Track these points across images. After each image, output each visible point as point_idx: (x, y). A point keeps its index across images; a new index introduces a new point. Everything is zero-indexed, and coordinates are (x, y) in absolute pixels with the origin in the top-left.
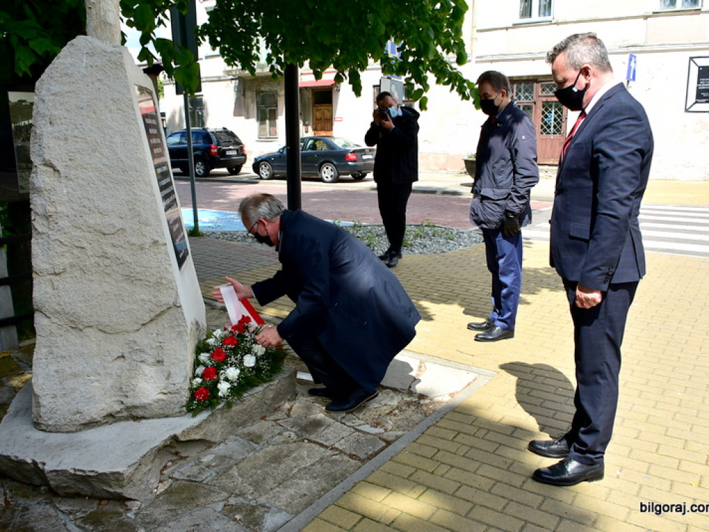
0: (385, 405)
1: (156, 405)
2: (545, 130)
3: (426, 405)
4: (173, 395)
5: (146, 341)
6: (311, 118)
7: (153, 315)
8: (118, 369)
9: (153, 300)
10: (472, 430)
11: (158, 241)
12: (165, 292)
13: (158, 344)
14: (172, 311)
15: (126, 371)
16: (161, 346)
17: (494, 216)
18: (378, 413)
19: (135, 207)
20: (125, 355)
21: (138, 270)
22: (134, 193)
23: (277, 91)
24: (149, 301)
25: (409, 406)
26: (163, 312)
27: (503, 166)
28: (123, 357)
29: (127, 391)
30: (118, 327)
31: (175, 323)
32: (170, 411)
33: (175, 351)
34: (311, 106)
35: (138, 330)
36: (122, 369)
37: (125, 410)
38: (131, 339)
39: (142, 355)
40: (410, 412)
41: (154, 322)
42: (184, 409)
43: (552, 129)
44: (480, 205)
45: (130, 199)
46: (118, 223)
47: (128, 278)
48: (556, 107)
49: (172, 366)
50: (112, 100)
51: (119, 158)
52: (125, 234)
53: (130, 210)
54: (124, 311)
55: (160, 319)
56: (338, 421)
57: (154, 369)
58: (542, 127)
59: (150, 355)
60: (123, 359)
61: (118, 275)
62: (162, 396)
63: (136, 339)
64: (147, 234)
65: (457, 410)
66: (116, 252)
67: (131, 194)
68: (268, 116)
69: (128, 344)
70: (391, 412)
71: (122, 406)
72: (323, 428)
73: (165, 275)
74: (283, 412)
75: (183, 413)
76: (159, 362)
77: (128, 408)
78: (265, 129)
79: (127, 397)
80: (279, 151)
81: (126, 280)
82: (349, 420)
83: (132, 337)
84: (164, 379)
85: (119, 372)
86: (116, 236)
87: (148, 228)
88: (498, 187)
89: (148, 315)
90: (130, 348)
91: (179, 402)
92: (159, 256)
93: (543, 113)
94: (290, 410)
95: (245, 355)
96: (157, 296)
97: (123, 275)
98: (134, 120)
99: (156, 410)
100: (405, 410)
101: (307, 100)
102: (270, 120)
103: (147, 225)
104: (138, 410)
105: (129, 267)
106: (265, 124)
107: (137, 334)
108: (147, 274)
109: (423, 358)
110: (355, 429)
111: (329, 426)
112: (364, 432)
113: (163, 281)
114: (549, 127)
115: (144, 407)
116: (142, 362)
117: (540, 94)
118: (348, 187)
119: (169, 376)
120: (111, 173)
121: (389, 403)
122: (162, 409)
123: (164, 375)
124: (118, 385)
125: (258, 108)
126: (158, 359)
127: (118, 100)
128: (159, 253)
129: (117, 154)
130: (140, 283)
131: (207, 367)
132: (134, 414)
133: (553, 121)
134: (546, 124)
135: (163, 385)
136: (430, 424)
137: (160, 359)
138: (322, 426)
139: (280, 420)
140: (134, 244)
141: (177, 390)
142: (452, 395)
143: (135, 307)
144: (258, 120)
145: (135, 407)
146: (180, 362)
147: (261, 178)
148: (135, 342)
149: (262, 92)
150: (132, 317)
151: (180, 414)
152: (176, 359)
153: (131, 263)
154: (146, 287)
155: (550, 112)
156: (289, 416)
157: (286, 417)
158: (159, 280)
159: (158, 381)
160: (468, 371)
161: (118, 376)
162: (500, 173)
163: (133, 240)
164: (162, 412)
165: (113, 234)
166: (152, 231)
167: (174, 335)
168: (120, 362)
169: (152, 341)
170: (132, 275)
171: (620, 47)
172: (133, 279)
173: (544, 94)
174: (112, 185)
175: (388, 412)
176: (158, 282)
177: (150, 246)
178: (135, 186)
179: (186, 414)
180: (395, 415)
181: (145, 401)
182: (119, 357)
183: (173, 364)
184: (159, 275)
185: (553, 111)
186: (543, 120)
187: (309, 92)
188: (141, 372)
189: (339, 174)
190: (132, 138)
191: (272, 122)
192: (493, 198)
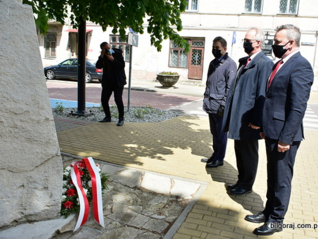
0: (161, 203)
1: (43, 213)
2: (193, 63)
3: (181, 201)
4: (54, 207)
5: (38, 176)
6: (75, 48)
7: (43, 161)
8: (20, 193)
9: (44, 152)
10: (210, 213)
11: (48, 119)
12: (51, 147)
13: (45, 178)
14: (54, 159)
15: (25, 194)
16: (46, 179)
17: (215, 107)
18: (158, 207)
19: (36, 98)
20: (24, 185)
21: (36, 135)
22: (35, 90)
23: (56, 33)
24: (41, 153)
25: (172, 203)
26: (49, 159)
27: (221, 84)
28: (23, 186)
29: (25, 206)
30: (21, 168)
31: (56, 165)
32: (51, 216)
33: (55, 181)
34: (75, 42)
35: (33, 170)
36: (22, 193)
37: (24, 217)
38: (29, 175)
39: (35, 184)
40: (174, 206)
41: (43, 165)
42: (60, 214)
43: (197, 62)
44: (209, 102)
45: (33, 94)
46: (25, 108)
47: (30, 140)
48: (198, 52)
49: (53, 190)
50: (25, 36)
51: (28, 70)
52: (28, 114)
53: (33, 100)
54: (25, 159)
55: (47, 163)
56: (139, 213)
57: (42, 192)
58: (192, 61)
59: (40, 184)
60: (23, 187)
61: (23, 138)
62: (47, 208)
63: (31, 175)
64: (42, 115)
65: (198, 203)
66: (23, 125)
67: (34, 90)
68: (51, 45)
69: (26, 178)
70: (165, 206)
71: (22, 215)
72: (133, 218)
73: (52, 138)
74: (108, 210)
75: (59, 216)
76: (45, 188)
77: (26, 216)
78: (48, 53)
79: (25, 209)
80: (59, 65)
81: (27, 141)
82: (145, 213)
83: (29, 174)
84: (48, 197)
85: (21, 195)
86: (23, 115)
87: (44, 111)
88: (219, 94)
89: (40, 161)
90: (27, 181)
91: (57, 210)
92: (49, 127)
93: (193, 55)
94: (111, 209)
95: (88, 181)
96: (46, 150)
97: (26, 138)
98: (37, 48)
99: (43, 216)
100: (171, 205)
101: (73, 39)
102: (52, 48)
103: (43, 109)
104: (32, 217)
105: (30, 133)
106: (49, 49)
107: (32, 172)
108: (41, 137)
109: (172, 177)
110: (150, 217)
111: (136, 216)
112: (156, 219)
113: (51, 141)
114: (195, 61)
115: (36, 215)
116: (35, 188)
117: (191, 46)
118: (97, 85)
119: (51, 196)
120: (22, 78)
121: (163, 202)
122: (47, 215)
123: (48, 196)
124: (20, 203)
125: (45, 41)
126: (45, 186)
127: (28, 36)
128: (49, 125)
129: (26, 67)
130: (36, 142)
131: (68, 189)
132: (29, 219)
133: (197, 59)
134: (194, 60)
135: (48, 201)
136: (188, 211)
137: (46, 186)
138: (132, 217)
139: (107, 215)
140: (34, 120)
141: (56, 203)
142: (192, 195)
143: (32, 157)
144: (45, 47)
145: (31, 215)
146: (58, 187)
147: (48, 79)
148: (31, 177)
149: (48, 32)
150: (30, 163)
151: (57, 217)
152: (56, 186)
153: (31, 131)
154: (40, 145)
155: (196, 55)
156: (112, 212)
157: (110, 213)
158: (48, 141)
159: (45, 199)
160: (196, 183)
161: (20, 197)
162: (220, 87)
163: (34, 118)
164: (46, 217)
165: (21, 114)
166: (45, 113)
167: (55, 172)
168: (21, 189)
169: (41, 176)
170: (31, 138)
171: (227, 28)
172: (32, 140)
173: (193, 46)
174: (22, 85)
175: (163, 206)
176: (47, 142)
177: (43, 121)
178: (37, 86)
179: (60, 217)
180: (167, 208)
181: (37, 211)
182: (20, 186)
183: (54, 189)
184: (48, 138)
185: (197, 54)
186: (192, 58)
187: (75, 35)
188: (34, 194)
189: (92, 79)
190: (36, 58)
191: (53, 49)
192: (216, 99)
